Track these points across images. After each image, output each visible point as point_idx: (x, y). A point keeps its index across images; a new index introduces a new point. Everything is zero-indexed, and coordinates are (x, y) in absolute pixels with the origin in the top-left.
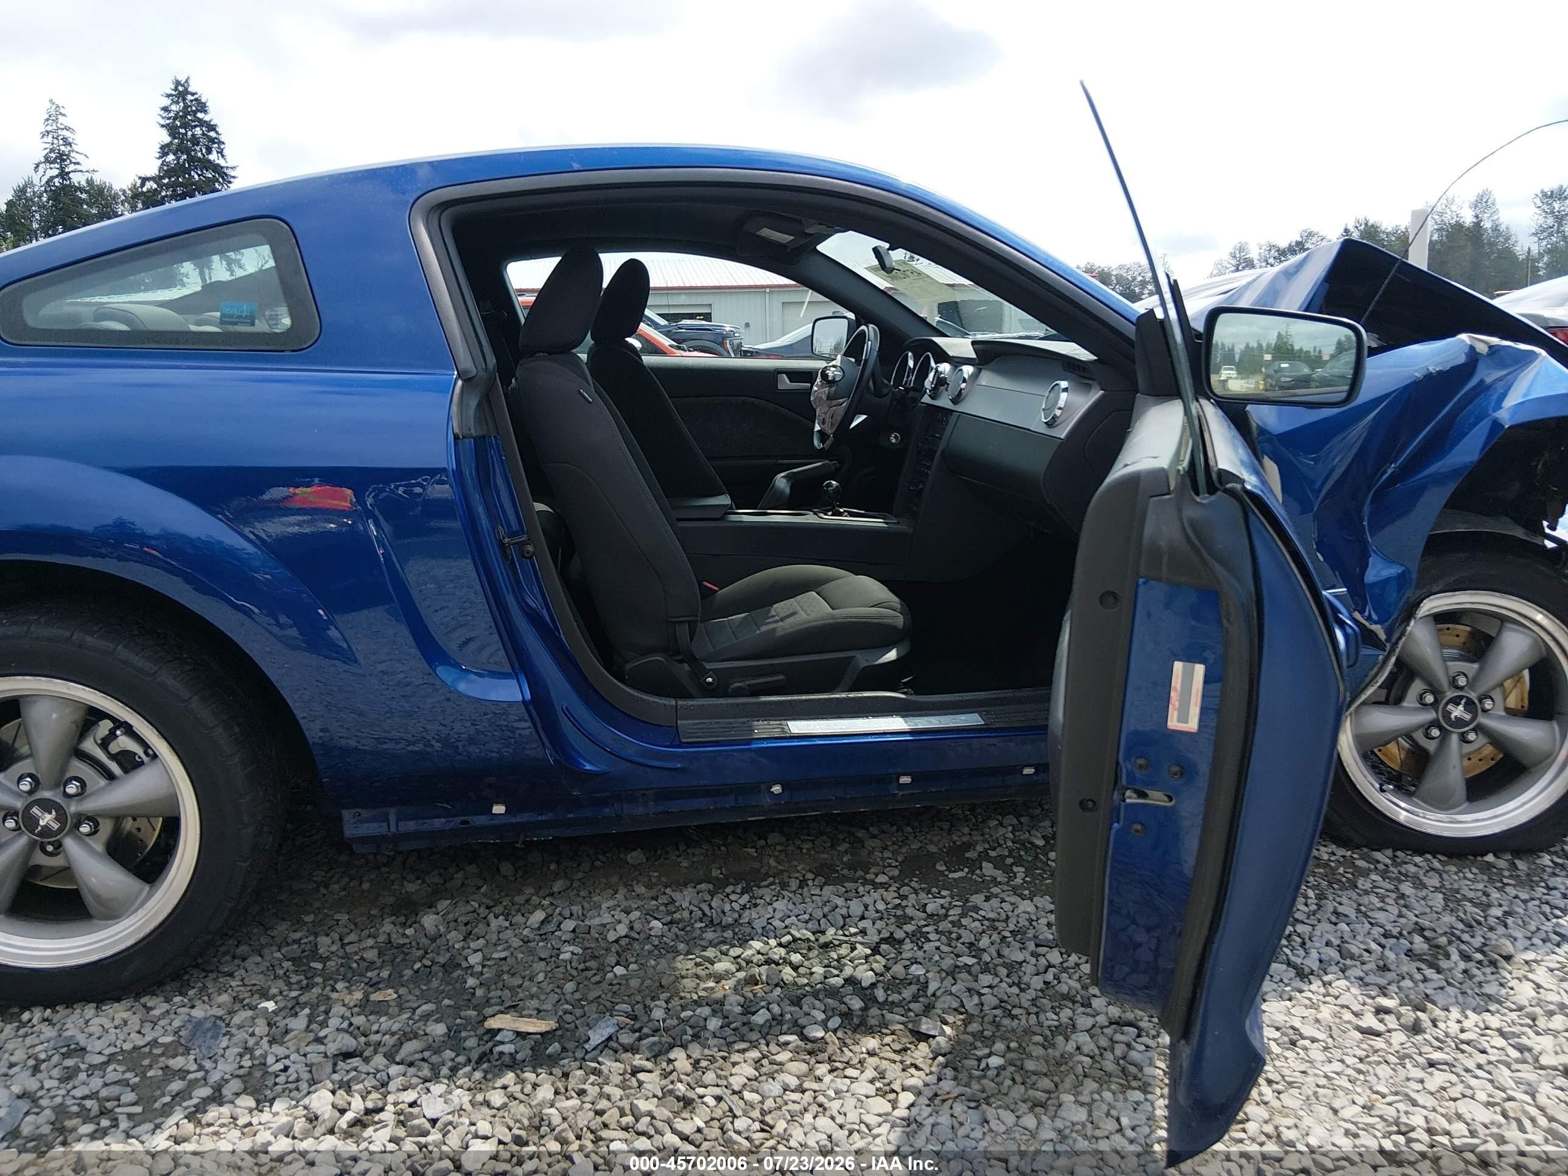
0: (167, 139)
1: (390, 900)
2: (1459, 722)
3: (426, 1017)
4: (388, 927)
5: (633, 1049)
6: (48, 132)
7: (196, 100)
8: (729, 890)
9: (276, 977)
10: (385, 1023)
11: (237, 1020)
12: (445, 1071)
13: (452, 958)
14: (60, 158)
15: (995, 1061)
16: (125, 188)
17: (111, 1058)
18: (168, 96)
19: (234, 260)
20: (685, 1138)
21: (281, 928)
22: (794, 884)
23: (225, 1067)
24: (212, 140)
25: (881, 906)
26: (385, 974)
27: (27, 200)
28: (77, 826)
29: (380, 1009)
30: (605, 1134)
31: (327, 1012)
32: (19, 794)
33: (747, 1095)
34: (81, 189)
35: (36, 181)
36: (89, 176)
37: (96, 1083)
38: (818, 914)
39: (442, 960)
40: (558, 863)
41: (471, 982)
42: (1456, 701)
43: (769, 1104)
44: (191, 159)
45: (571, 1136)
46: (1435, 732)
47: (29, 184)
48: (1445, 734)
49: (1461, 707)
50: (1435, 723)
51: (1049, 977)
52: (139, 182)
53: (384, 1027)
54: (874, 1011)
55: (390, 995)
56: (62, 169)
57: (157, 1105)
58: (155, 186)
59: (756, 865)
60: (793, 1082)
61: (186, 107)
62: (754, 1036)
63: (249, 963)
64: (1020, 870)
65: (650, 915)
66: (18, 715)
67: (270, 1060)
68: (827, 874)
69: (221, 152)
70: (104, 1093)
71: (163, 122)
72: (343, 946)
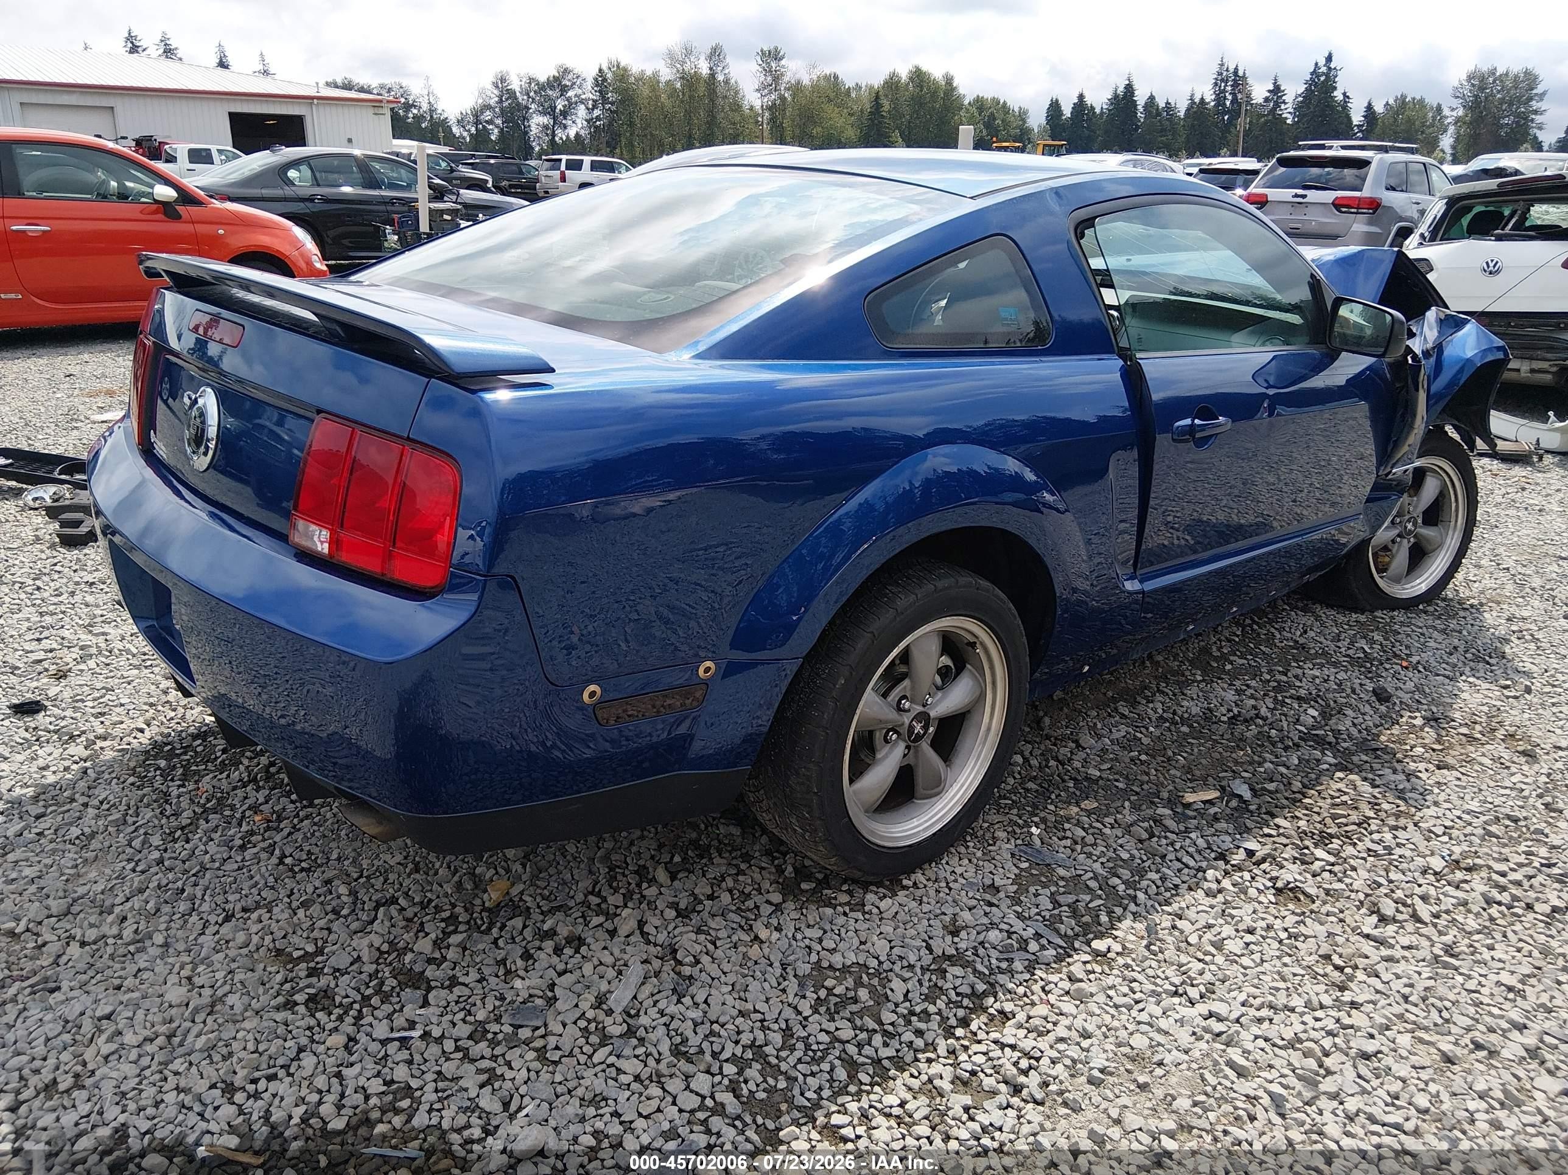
2: (1410, 532)
32: (902, 712)
42: (1410, 520)
46: (1398, 540)
48: (1401, 540)
49: (1411, 524)
50: (1400, 534)
55: (1091, 804)
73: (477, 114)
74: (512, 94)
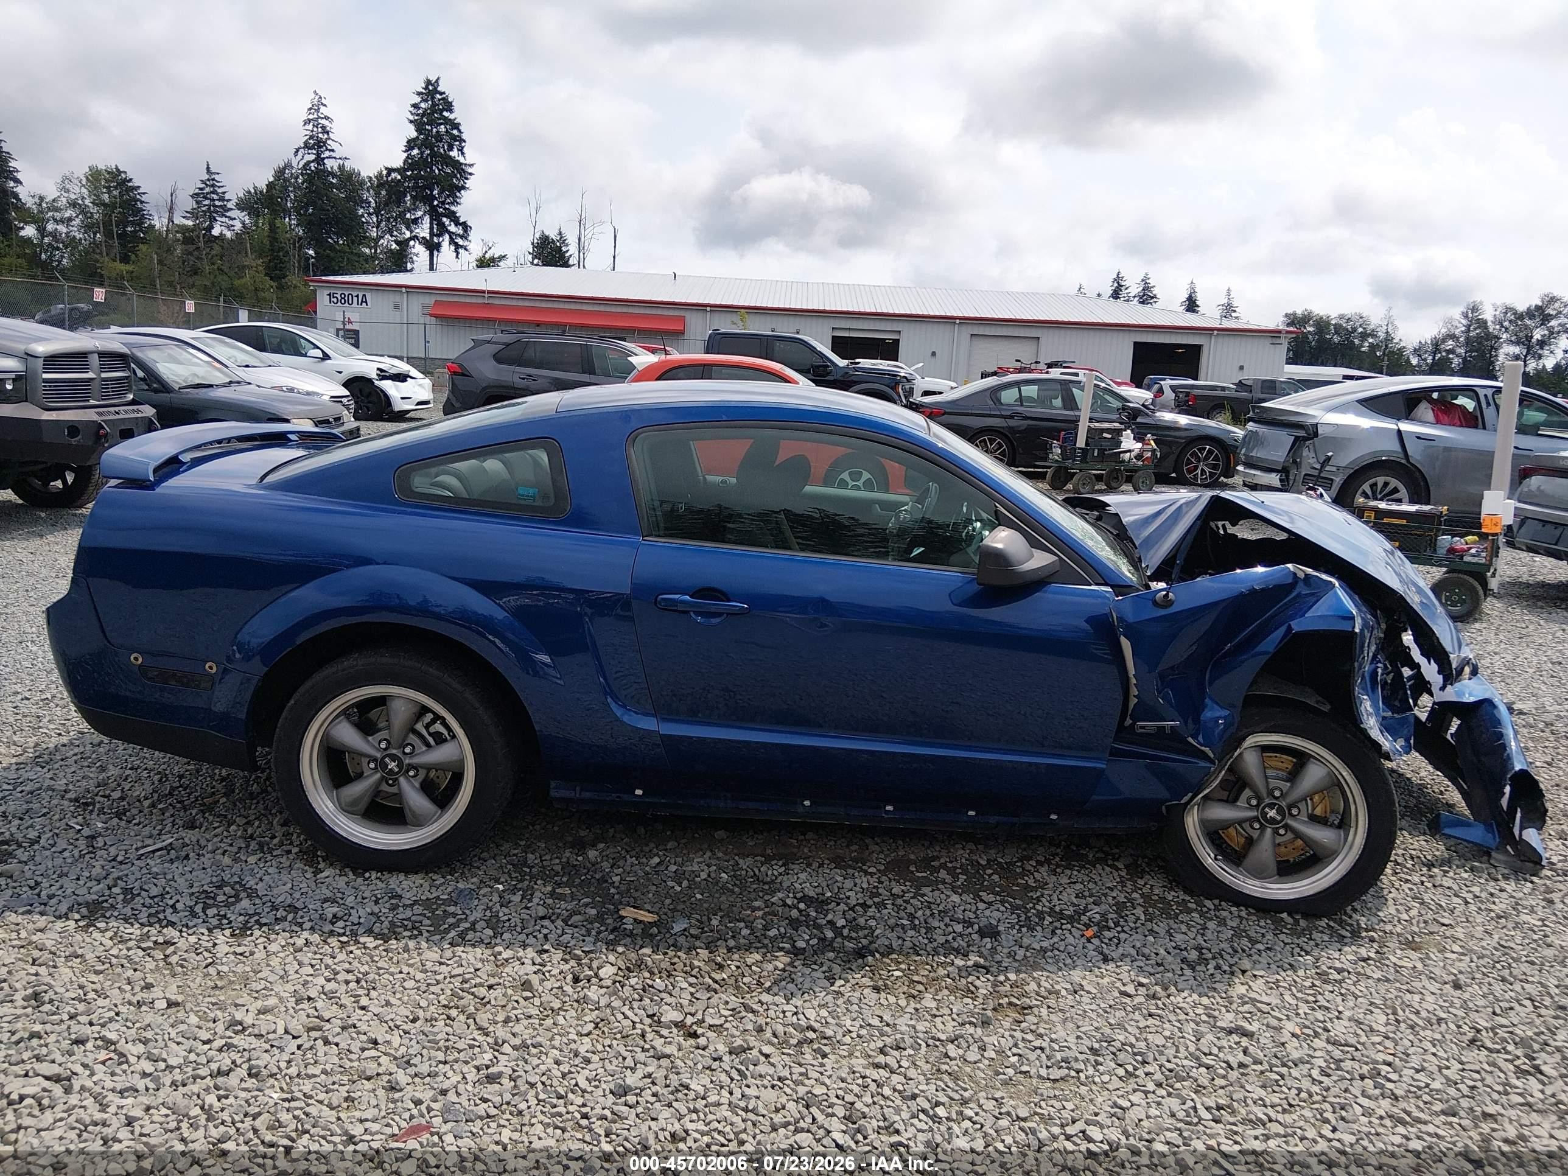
0: (414, 134)
1: (570, 839)
2: (1273, 821)
3: (586, 905)
4: (568, 854)
5: (697, 937)
6: (310, 120)
7: (443, 99)
8: (773, 862)
9: (504, 873)
10: (563, 905)
11: (482, 892)
12: (594, 933)
13: (603, 877)
14: (317, 144)
15: (897, 973)
16: (372, 175)
17: (415, 902)
18: (419, 94)
19: (462, 247)
20: (716, 982)
21: (506, 846)
22: (815, 865)
23: (477, 915)
24: (455, 138)
25: (865, 886)
26: (565, 879)
27: (285, 180)
28: (407, 771)
29: (561, 897)
30: (674, 973)
31: (532, 895)
32: (379, 749)
33: (753, 968)
34: (334, 175)
35: (294, 164)
36: (341, 162)
37: (408, 913)
38: (824, 884)
39: (597, 877)
40: (672, 832)
41: (613, 890)
42: (1271, 806)
43: (765, 973)
44: (433, 154)
45: (656, 971)
46: (1257, 825)
47: (288, 165)
48: (1263, 828)
49: (1274, 811)
50: (1256, 819)
51: (950, 938)
52: (385, 172)
53: (563, 906)
54: (839, 940)
55: (567, 891)
56: (318, 155)
57: (442, 928)
58: (399, 177)
59: (795, 850)
60: (781, 966)
61: (434, 105)
62: (766, 942)
63: (489, 863)
64: (963, 877)
65: (721, 869)
66: (385, 704)
67: (501, 914)
68: (839, 862)
69: (461, 150)
70: (413, 918)
71: (411, 118)
72: (542, 861)
73: (1437, 344)
74: (1483, 324)
